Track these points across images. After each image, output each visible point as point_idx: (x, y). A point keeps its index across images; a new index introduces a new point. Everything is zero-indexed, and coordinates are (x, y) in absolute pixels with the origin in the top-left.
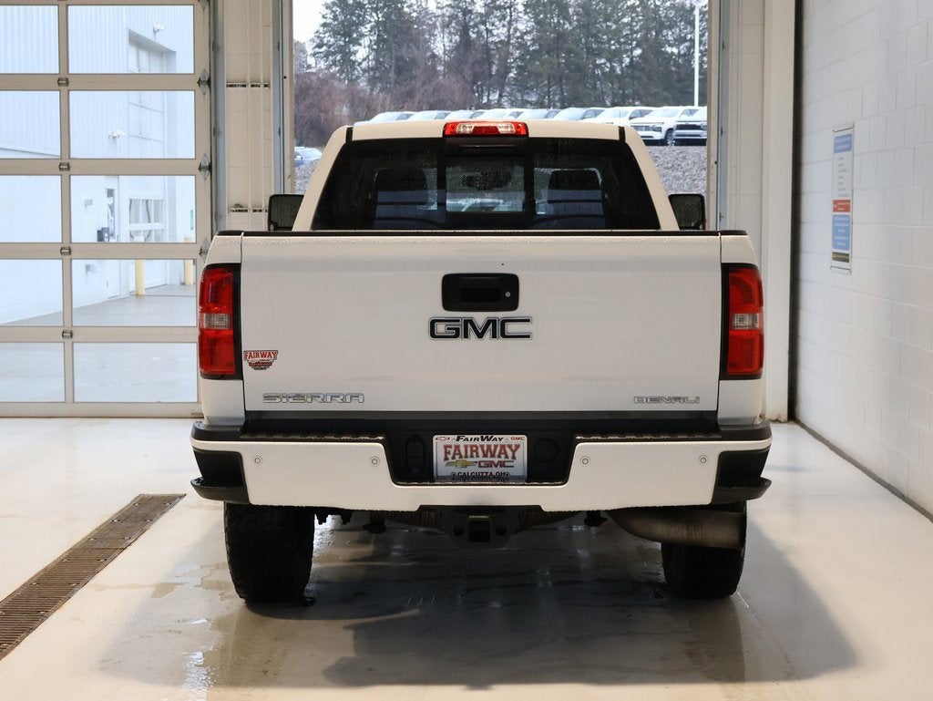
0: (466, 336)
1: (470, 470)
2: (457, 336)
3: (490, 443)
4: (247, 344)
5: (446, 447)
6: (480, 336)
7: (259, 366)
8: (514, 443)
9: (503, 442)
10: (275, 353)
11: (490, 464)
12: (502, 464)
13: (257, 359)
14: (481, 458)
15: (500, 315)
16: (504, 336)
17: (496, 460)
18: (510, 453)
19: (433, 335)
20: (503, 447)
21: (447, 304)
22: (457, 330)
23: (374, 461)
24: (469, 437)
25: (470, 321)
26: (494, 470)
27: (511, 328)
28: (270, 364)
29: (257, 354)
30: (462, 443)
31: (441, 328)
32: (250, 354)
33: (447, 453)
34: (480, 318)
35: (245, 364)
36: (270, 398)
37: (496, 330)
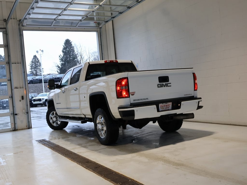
0: (163, 87)
1: (164, 109)
2: (161, 87)
3: (167, 104)
4: (130, 91)
5: (161, 106)
6: (165, 86)
7: (133, 95)
8: (170, 104)
9: (168, 104)
10: (135, 92)
11: (167, 108)
12: (168, 108)
13: (132, 94)
14: (165, 107)
15: (167, 83)
16: (168, 86)
17: (167, 107)
18: (169, 106)
19: (158, 87)
20: (168, 105)
21: (160, 82)
22: (161, 86)
23: (155, 108)
24: (164, 103)
25: (163, 84)
26: (167, 109)
27: (169, 85)
28: (134, 94)
29: (132, 93)
30: (163, 105)
31: (159, 86)
32: (131, 93)
33: (161, 107)
34: (164, 83)
35: (130, 95)
36: (134, 100)
37: (167, 85)
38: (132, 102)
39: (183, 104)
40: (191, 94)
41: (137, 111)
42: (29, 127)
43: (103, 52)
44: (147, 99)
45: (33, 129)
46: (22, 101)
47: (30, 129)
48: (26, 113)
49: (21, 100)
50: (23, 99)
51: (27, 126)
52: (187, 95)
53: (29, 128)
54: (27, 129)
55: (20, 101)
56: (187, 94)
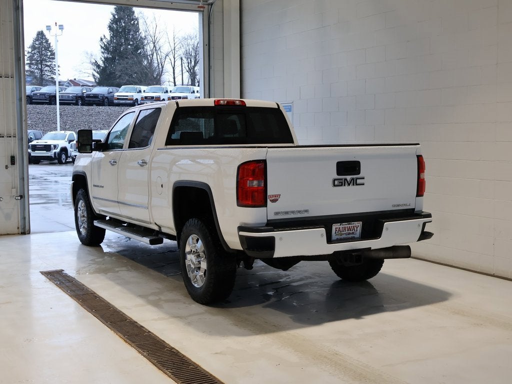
0: (345, 185)
1: (344, 236)
2: (342, 185)
3: (350, 226)
4: (269, 193)
5: (336, 228)
6: (349, 185)
7: (274, 201)
8: (357, 225)
9: (354, 225)
10: (280, 195)
11: (349, 234)
12: (353, 233)
13: (273, 198)
14: (347, 232)
15: (355, 176)
16: (357, 184)
17: (351, 232)
18: (356, 229)
19: (334, 185)
20: (354, 227)
21: (338, 174)
22: (342, 183)
23: (322, 235)
24: (344, 224)
25: (346, 179)
26: (350, 236)
27: (359, 181)
28: (277, 200)
29: (273, 196)
30: (341, 226)
31: (336, 182)
32: (270, 196)
33: (336, 230)
34: (349, 178)
35: (268, 200)
36: (277, 213)
37: (354, 182)
38: (272, 217)
39: (387, 229)
40: (408, 204)
41: (281, 239)
42: (25, 231)
43: (212, 64)
44: (306, 211)
45: (33, 237)
46: (11, 168)
47: (27, 236)
48: (19, 198)
49: (9, 165)
50: (14, 164)
51: (18, 228)
52: (398, 206)
53: (24, 233)
54: (19, 234)
55: (7, 167)
56: (398, 204)
